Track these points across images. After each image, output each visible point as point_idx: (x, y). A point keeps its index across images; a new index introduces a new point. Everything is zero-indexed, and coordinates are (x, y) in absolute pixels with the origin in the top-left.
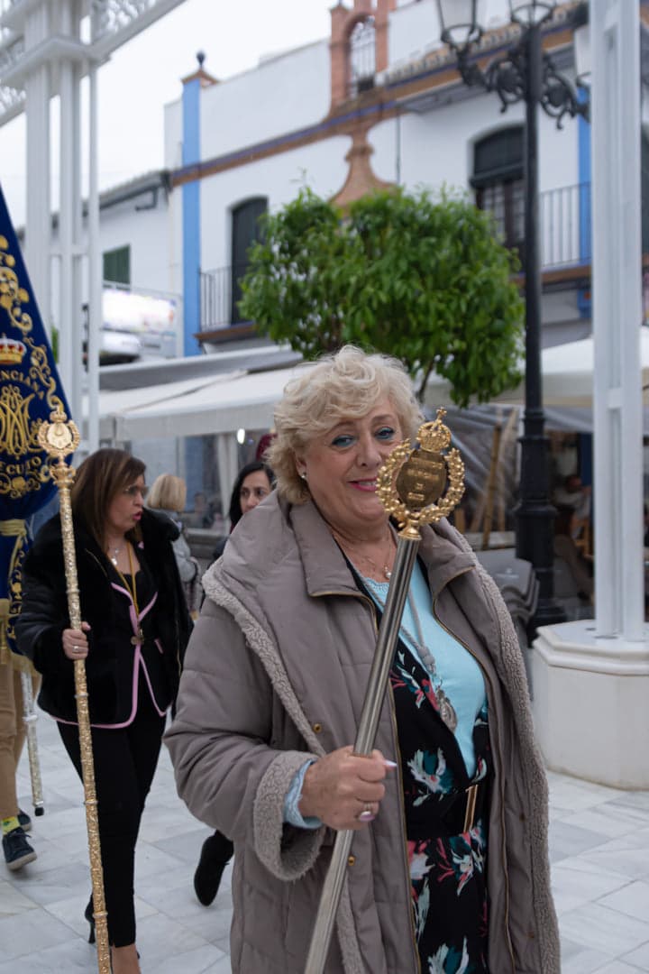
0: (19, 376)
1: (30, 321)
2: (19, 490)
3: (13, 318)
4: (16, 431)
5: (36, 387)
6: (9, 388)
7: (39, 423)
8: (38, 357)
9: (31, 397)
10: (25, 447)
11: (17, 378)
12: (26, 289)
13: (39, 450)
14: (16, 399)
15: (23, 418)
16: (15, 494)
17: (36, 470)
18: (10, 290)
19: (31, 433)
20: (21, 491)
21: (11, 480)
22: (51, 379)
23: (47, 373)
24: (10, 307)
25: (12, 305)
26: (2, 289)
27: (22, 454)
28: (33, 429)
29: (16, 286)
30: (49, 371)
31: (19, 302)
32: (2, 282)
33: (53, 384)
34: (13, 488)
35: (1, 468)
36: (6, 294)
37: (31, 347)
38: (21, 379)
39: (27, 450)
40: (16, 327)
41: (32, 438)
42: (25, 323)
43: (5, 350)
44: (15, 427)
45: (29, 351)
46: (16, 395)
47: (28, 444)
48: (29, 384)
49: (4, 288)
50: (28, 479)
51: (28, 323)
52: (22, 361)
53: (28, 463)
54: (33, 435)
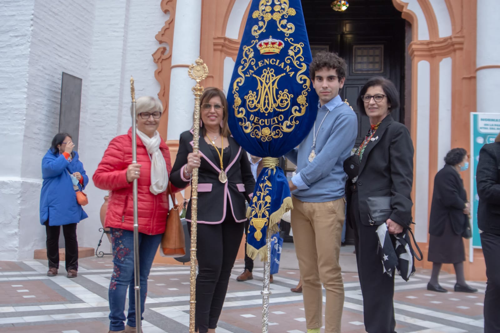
0: (276, 62)
1: (293, 27)
2: (266, 136)
3: (279, 26)
4: (267, 97)
5: (288, 68)
6: (267, 70)
7: (285, 92)
8: (295, 50)
9: (282, 75)
10: (272, 107)
11: (274, 63)
12: (294, 8)
13: (283, 110)
14: (271, 76)
15: (273, 88)
16: (264, 139)
17: (280, 124)
18: (281, 9)
19: (278, 98)
20: (267, 137)
21: (262, 129)
22: (303, 64)
23: (300, 61)
24: (279, 19)
25: (281, 18)
26: (274, 9)
27: (269, 112)
28: (280, 96)
29: (286, 6)
30: (302, 59)
31: (286, 16)
32: (276, 5)
33: (304, 68)
34: (262, 135)
35: (256, 121)
36: (277, 12)
37: (290, 43)
38: (277, 64)
39: (274, 109)
40: (281, 31)
41: (278, 101)
42: (289, 29)
43: (268, 46)
44: (267, 94)
45: (288, 46)
46: (270, 74)
47: (274, 106)
48: (282, 67)
49: (277, 8)
50: (275, 129)
51: (291, 28)
52: (280, 52)
53: (275, 118)
54: (279, 100)
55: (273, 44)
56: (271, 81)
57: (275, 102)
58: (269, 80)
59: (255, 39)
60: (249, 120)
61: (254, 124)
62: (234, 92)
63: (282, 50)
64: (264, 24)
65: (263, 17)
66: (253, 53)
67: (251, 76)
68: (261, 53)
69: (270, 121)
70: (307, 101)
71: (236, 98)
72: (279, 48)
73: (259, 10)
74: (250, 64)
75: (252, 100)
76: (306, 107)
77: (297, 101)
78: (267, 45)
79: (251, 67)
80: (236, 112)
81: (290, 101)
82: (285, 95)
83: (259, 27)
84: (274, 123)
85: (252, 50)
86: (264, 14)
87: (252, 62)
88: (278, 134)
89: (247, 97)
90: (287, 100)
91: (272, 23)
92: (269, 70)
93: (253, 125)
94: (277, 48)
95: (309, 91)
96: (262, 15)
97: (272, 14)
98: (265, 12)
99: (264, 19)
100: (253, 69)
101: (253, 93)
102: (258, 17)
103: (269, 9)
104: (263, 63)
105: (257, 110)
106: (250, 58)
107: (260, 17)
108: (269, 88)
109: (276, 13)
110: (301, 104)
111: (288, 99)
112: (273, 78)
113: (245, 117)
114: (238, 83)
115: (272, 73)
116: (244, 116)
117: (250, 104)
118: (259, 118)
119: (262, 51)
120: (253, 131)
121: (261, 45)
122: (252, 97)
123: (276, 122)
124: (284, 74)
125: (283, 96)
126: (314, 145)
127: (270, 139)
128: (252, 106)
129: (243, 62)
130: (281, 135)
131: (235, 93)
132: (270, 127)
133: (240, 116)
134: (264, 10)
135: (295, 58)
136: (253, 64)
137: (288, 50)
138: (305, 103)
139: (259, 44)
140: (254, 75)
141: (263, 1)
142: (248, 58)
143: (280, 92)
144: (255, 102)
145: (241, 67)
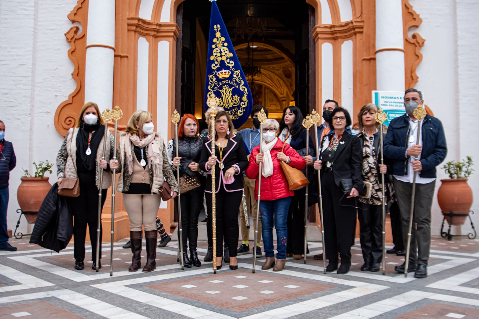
0: (228, 82)
1: (233, 63)
3: (226, 63)
5: (235, 84)
12: (232, 53)
39: (232, 106)
40: (228, 66)
41: (234, 101)
42: (231, 64)
43: (223, 74)
44: (227, 98)
45: (232, 73)
46: (227, 88)
47: (232, 104)
48: (232, 84)
49: (223, 54)
50: (234, 115)
51: (232, 63)
52: (230, 76)
53: (233, 110)
54: (234, 100)
55: (225, 72)
56: (228, 92)
57: (232, 102)
59: (215, 71)
65: (216, 59)
67: (217, 90)
68: (220, 78)
70: (247, 99)
72: (229, 74)
79: (215, 86)
82: (237, 97)
85: (214, 77)
90: (237, 100)
94: (227, 75)
96: (215, 58)
100: (217, 87)
103: (219, 55)
104: (222, 83)
106: (214, 81)
108: (228, 95)
121: (219, 74)
123: (234, 111)
124: (234, 87)
132: (231, 114)
134: (217, 55)
136: (216, 84)
139: (217, 73)
140: (218, 90)
141: (215, 51)
142: (212, 81)
143: (234, 96)
144: (222, 103)
145: (210, 86)
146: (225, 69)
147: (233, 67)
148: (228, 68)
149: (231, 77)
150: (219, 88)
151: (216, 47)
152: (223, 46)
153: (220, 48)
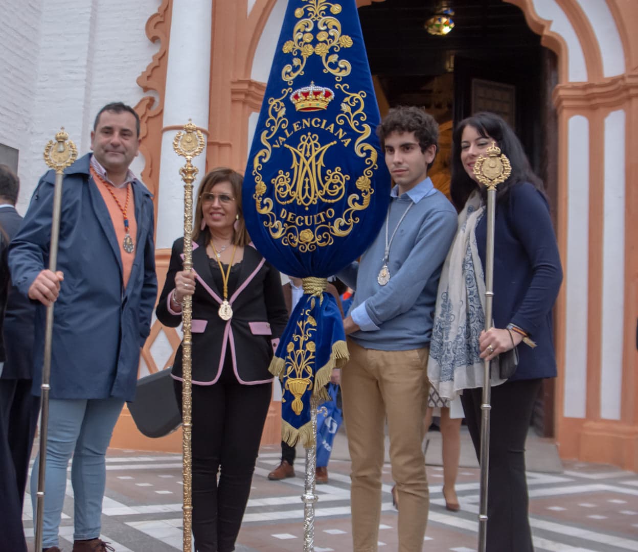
0: (321, 123)
1: (349, 66)
2: (307, 243)
3: (326, 65)
4: (307, 180)
5: (340, 133)
6: (307, 136)
7: (336, 172)
8: (351, 103)
9: (332, 144)
10: (315, 197)
11: (319, 125)
12: (350, 36)
13: (333, 201)
14: (313, 147)
15: (317, 166)
16: (304, 248)
17: (329, 223)
18: (328, 38)
19: (325, 182)
20: (309, 244)
21: (299, 232)
22: (366, 126)
23: (360, 120)
24: (325, 54)
25: (328, 52)
26: (318, 38)
27: (312, 204)
28: (327, 179)
29: (336, 33)
30: (364, 116)
31: (337, 49)
32: (320, 31)
33: (367, 131)
34: (301, 241)
35: (291, 220)
36: (322, 42)
37: (345, 93)
38: (323, 127)
39: (319, 200)
40: (329, 72)
41: (326, 187)
42: (341, 69)
43: (308, 97)
44: (307, 175)
45: (340, 96)
46: (312, 142)
47: (319, 194)
48: (332, 131)
49: (322, 37)
50: (321, 231)
51: (345, 68)
52: (327, 107)
53: (321, 214)
54: (327, 184)
55: (316, 93)
56: (314, 154)
57: (320, 188)
58: (311, 153)
59: (287, 87)
60: (279, 218)
61: (287, 224)
62: (255, 173)
63: (331, 104)
64: (302, 63)
65: (299, 52)
66: (284, 109)
67: (282, 147)
68: (297, 110)
69: (313, 218)
70: (372, 185)
71: (258, 182)
72: (326, 100)
73: (293, 41)
74: (280, 128)
75: (283, 185)
76: (371, 195)
77: (356, 186)
78: (306, 97)
79: (281, 132)
80: (258, 206)
81: (345, 185)
82: (337, 177)
83: (294, 67)
84: (320, 223)
85: (282, 104)
86: (300, 46)
87: (284, 125)
88: (326, 240)
89: (276, 181)
90: (339, 184)
91: (315, 60)
92: (309, 137)
93: (285, 226)
94: (322, 101)
95: (375, 169)
96: (297, 47)
97: (314, 46)
98: (303, 43)
99: (302, 54)
100: (284, 136)
101: (284, 174)
102: (291, 51)
103: (308, 38)
104: (301, 125)
105: (291, 201)
106: (280, 118)
107: (295, 50)
108: (311, 165)
109: (320, 44)
110: (363, 191)
111: (341, 182)
112: (316, 149)
113: (272, 213)
114: (261, 158)
115: (316, 142)
116: (272, 211)
117: (280, 192)
118: (295, 215)
119: (299, 107)
120: (286, 235)
121: (296, 97)
122: (284, 181)
123: (323, 220)
124: (335, 142)
125: (333, 178)
126: (386, 257)
127: (313, 247)
128: (283, 195)
129: (269, 124)
130: (331, 242)
131: (256, 175)
132: (312, 228)
133: (265, 211)
134: (302, 40)
135: (352, 116)
136: (284, 126)
137: (341, 104)
138: (370, 189)
139: (293, 94)
140: (286, 145)
141: (299, 26)
142: (276, 118)
143: (329, 171)
144: (289, 189)
145: (266, 132)
146: (316, 84)
147: (345, 80)
148: (328, 81)
149: (333, 109)
150: (289, 141)
151: (306, 15)
152: (328, 12)
153: (317, 19)
